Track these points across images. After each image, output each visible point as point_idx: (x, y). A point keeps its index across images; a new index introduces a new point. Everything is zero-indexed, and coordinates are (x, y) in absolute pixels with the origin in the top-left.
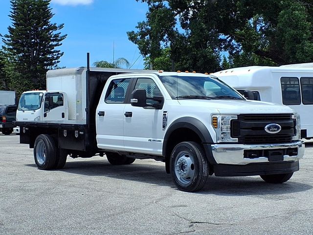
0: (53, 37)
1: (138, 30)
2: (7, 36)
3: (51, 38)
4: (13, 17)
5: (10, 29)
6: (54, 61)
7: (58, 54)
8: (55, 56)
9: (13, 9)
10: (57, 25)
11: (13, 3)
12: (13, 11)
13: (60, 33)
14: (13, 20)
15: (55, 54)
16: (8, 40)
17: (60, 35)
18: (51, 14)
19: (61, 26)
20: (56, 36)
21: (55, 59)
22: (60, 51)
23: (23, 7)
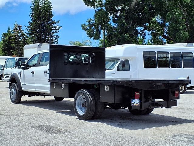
0: (54, 28)
1: (88, 23)
2: (28, 27)
3: (53, 29)
4: (32, 16)
5: (30, 23)
6: (53, 41)
7: (56, 37)
8: (54, 38)
9: (32, 12)
10: (56, 21)
11: (32, 9)
12: (32, 13)
13: (58, 25)
14: (32, 18)
15: (54, 37)
16: (29, 29)
17: (58, 27)
18: (53, 15)
19: (58, 22)
20: (56, 27)
21: (54, 40)
22: (57, 36)
23: (37, 11)
